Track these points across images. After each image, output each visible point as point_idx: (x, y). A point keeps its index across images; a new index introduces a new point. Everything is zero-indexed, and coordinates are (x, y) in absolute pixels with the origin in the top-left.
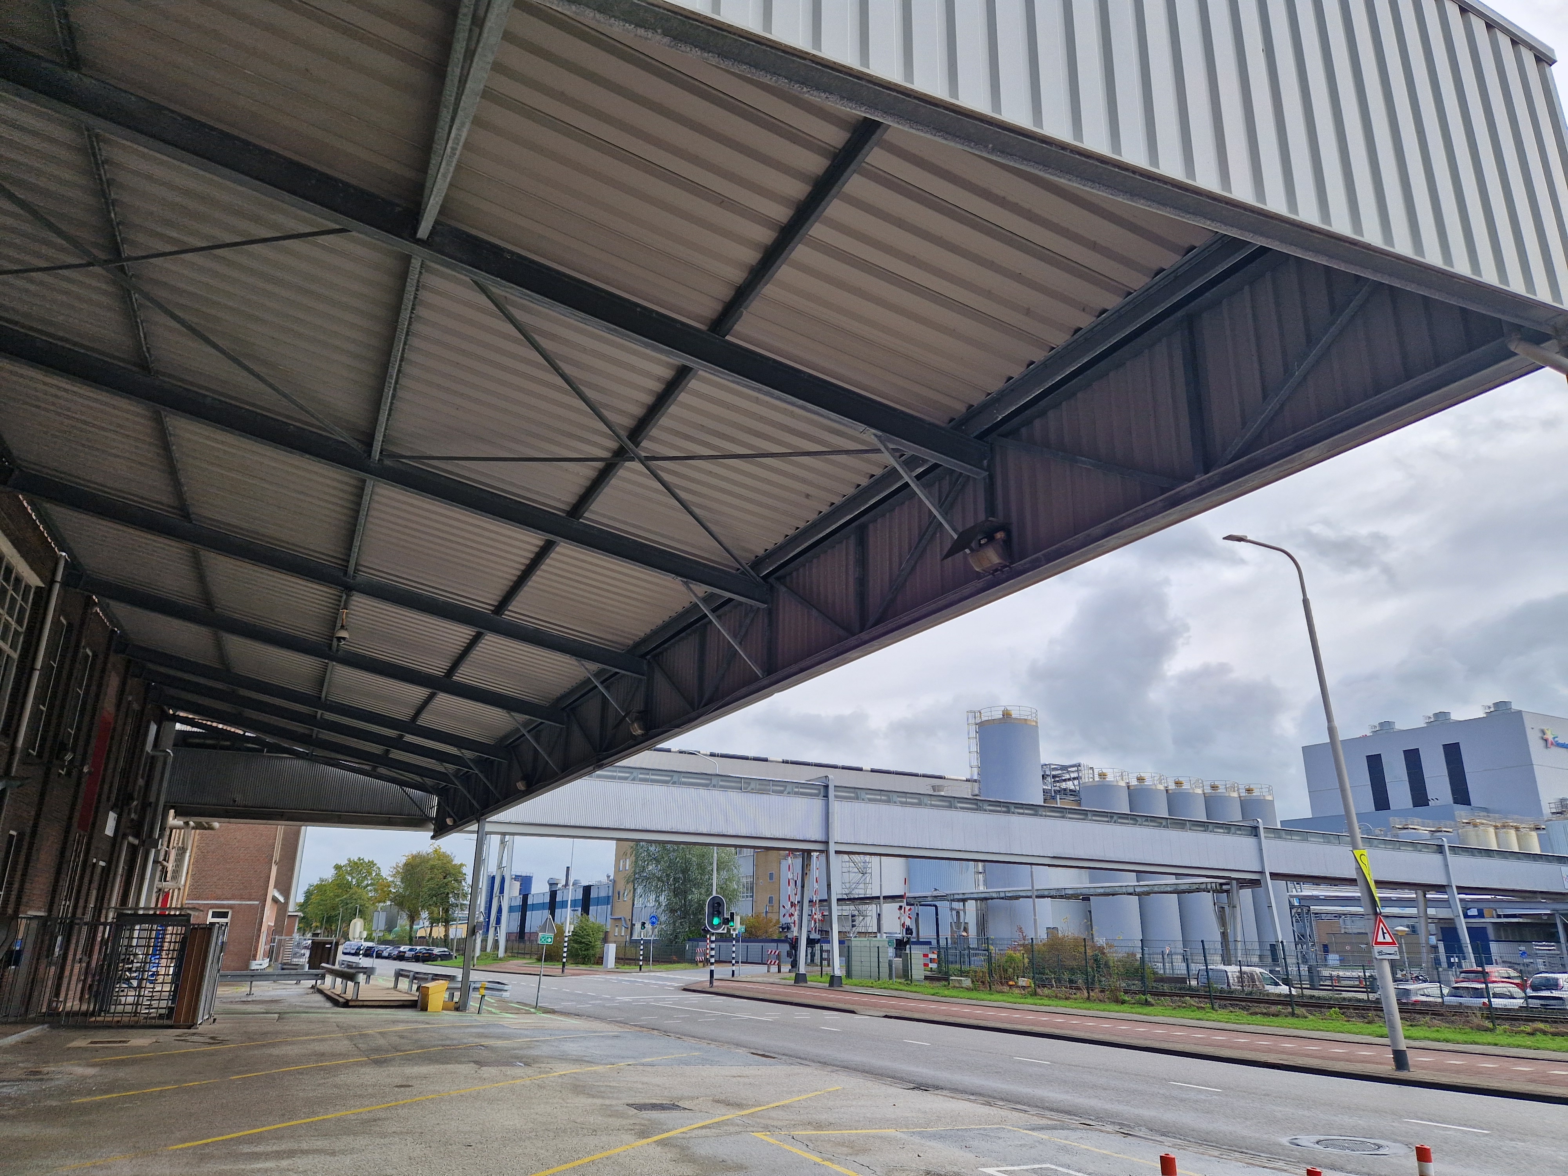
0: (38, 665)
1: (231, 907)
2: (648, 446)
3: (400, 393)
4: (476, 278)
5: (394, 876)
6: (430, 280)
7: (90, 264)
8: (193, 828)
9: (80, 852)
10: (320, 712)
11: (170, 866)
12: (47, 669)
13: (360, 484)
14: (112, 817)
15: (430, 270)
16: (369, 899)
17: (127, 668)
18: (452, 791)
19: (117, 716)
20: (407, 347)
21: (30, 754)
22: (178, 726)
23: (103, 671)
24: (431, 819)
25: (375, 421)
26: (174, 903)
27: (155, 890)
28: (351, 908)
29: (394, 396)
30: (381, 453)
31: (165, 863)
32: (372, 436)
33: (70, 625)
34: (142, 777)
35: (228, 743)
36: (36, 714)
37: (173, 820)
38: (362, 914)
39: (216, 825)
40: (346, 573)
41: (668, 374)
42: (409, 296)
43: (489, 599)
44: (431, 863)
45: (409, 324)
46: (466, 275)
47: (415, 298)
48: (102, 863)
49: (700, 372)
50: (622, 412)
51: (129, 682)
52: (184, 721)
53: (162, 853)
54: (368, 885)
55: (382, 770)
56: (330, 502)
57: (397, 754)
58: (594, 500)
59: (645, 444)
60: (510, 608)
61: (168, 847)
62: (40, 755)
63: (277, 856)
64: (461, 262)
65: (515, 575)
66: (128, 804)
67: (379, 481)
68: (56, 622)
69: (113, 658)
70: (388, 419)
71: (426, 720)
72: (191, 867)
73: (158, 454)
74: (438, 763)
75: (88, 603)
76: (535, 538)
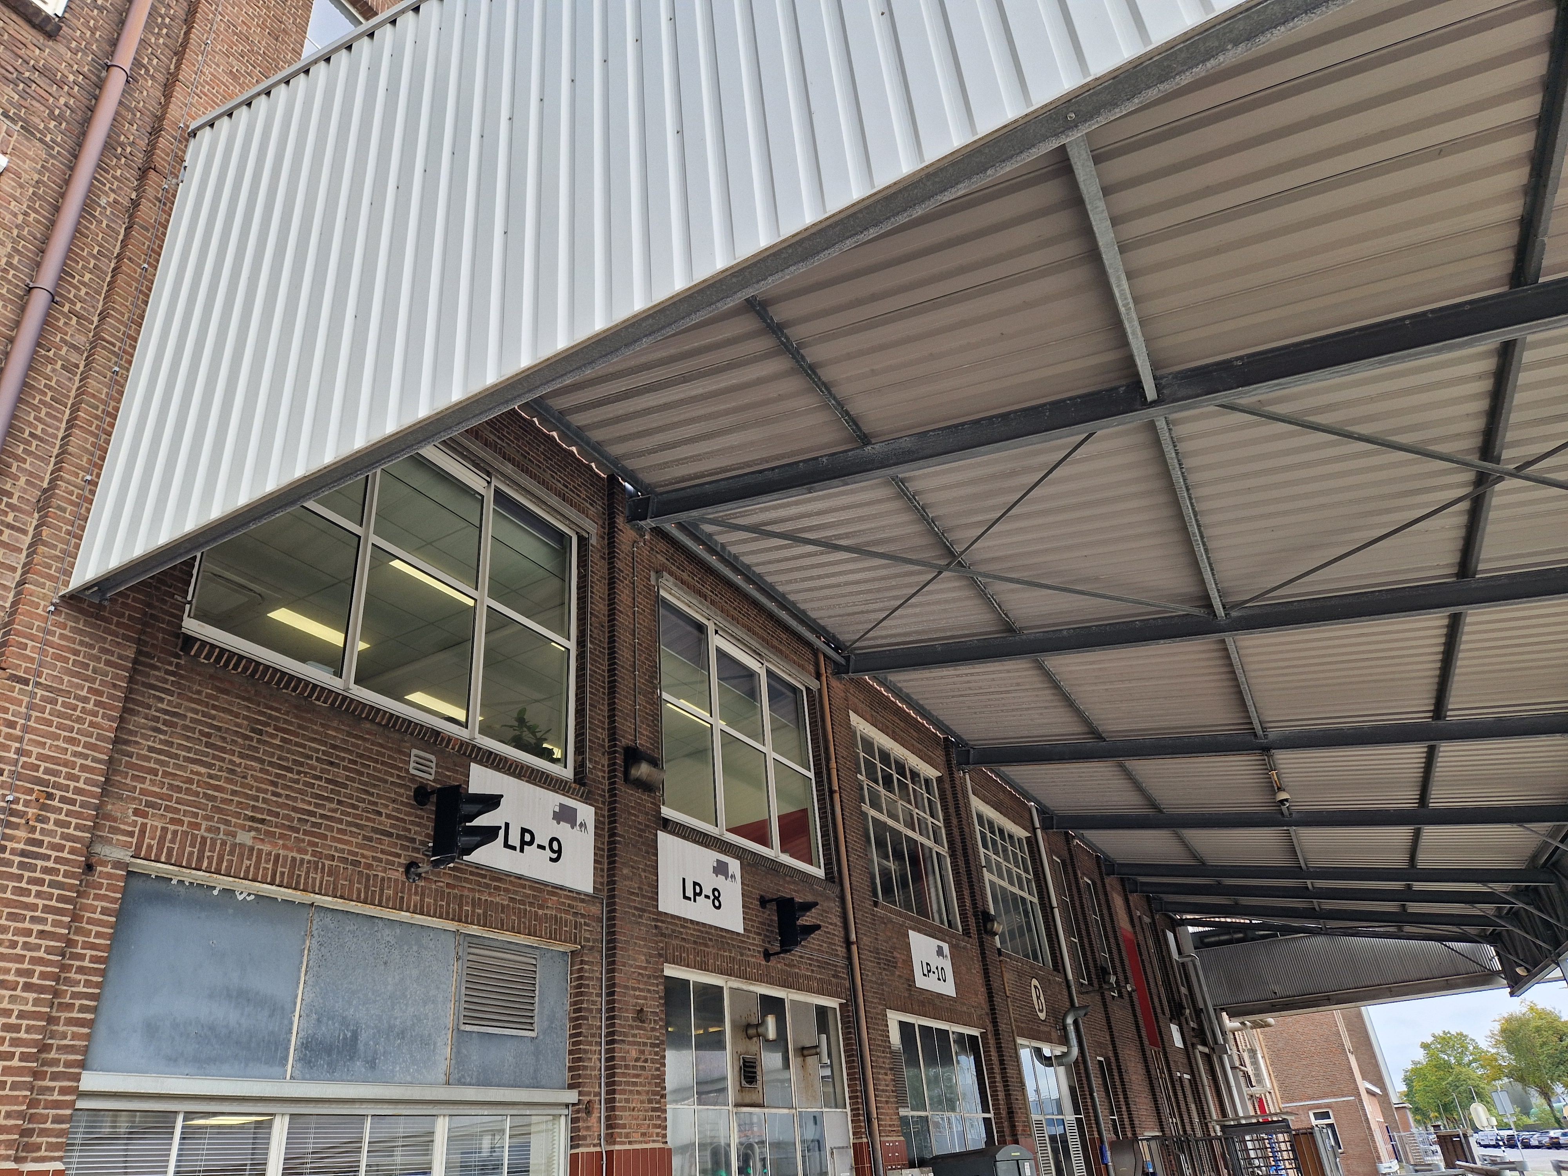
0: (1055, 904)
1: (1328, 1106)
2: (1511, 456)
3: (1210, 546)
4: (1218, 402)
5: (1495, 1046)
6: (1180, 430)
7: (940, 573)
8: (1252, 1028)
9: (1163, 1068)
10: (1309, 882)
11: (1250, 1069)
12: (1062, 904)
13: (1220, 646)
14: (1174, 1028)
15: (1175, 423)
16: (1481, 1078)
17: (1123, 886)
18: (1505, 933)
19: (1135, 933)
20: (1194, 501)
21: (1082, 984)
22: (1191, 929)
23: (1106, 895)
24: (1498, 973)
25: (1202, 582)
26: (1271, 1108)
27: (1247, 1097)
28: (1465, 1091)
29: (1206, 550)
30: (1224, 608)
31: (1243, 1068)
32: (1207, 597)
33: (1063, 861)
34: (1183, 986)
35: (1241, 935)
36: (1071, 947)
37: (1230, 1023)
38: (1481, 1097)
39: (1271, 1021)
40: (1256, 735)
41: (1489, 364)
42: (1170, 454)
43: (1420, 705)
44: (1533, 1024)
45: (1185, 480)
46: (1207, 406)
47: (1177, 454)
48: (1186, 1076)
49: (1530, 338)
50: (1458, 436)
51: (1130, 898)
52: (1194, 923)
53: (1236, 1058)
54: (1470, 1062)
55: (1408, 929)
56: (1204, 675)
57: (1414, 907)
58: (1480, 547)
59: (1506, 455)
60: (1450, 707)
61: (1239, 1051)
62: (1091, 983)
63: (1348, 1045)
64: (1198, 396)
65: (1435, 669)
66: (1183, 1014)
67: (1236, 635)
68: (1051, 862)
69: (1108, 880)
70: (1213, 574)
71: (1424, 861)
72: (1270, 1068)
73: (1054, 694)
74: (1468, 906)
75: (1068, 839)
76: (1437, 619)
